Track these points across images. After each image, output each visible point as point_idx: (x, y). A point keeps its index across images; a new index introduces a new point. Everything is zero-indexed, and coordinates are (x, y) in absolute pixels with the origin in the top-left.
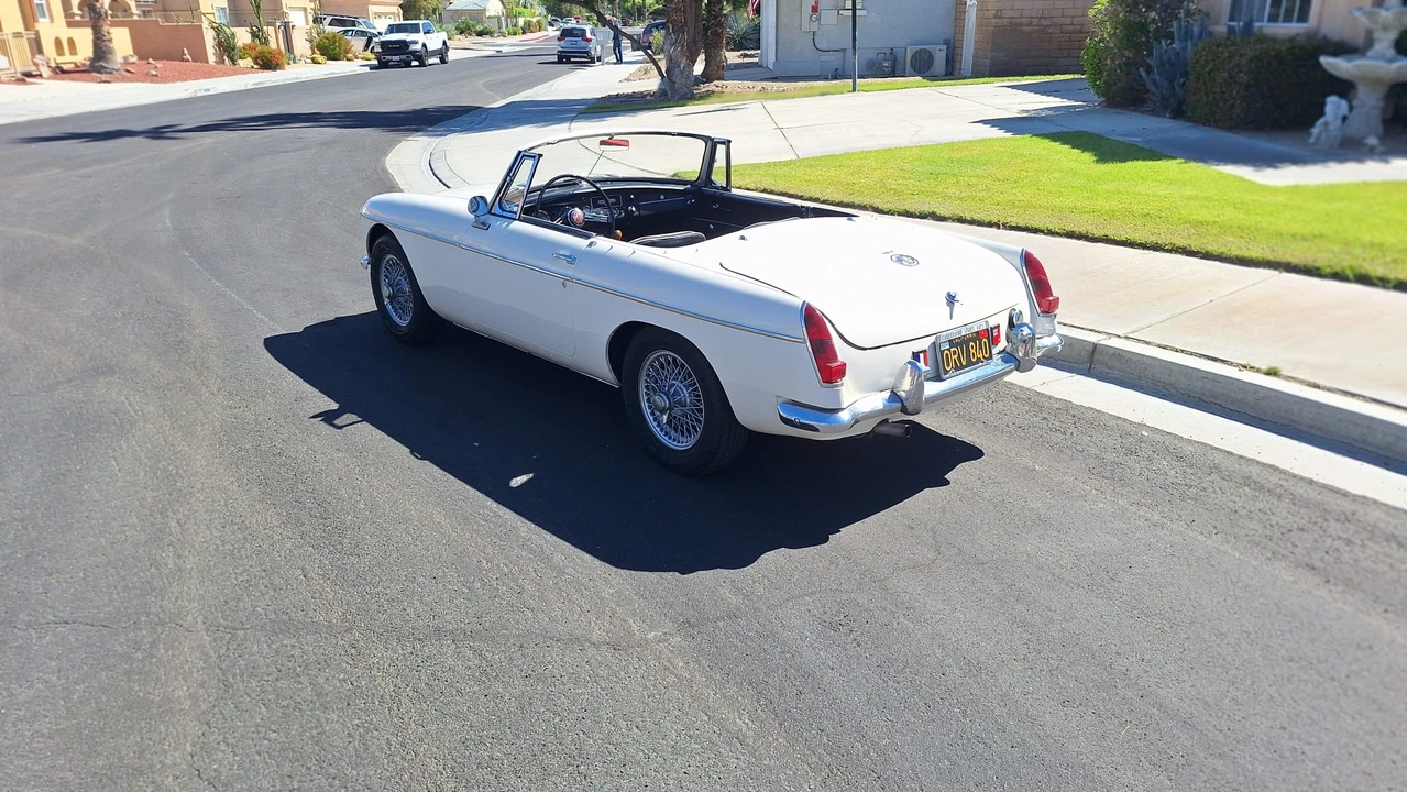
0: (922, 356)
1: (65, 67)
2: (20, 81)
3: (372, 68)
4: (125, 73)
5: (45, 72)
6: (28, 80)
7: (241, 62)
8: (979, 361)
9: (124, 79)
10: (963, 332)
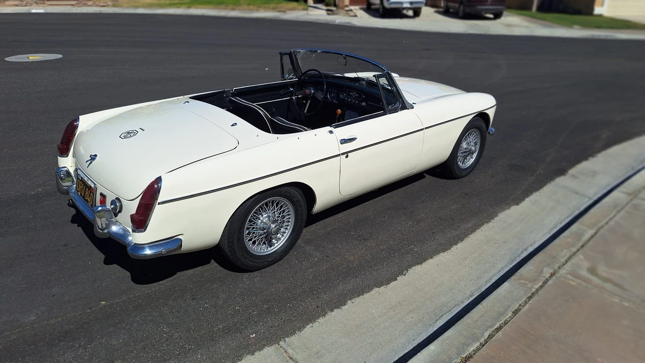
8: (87, 201)
10: (86, 179)
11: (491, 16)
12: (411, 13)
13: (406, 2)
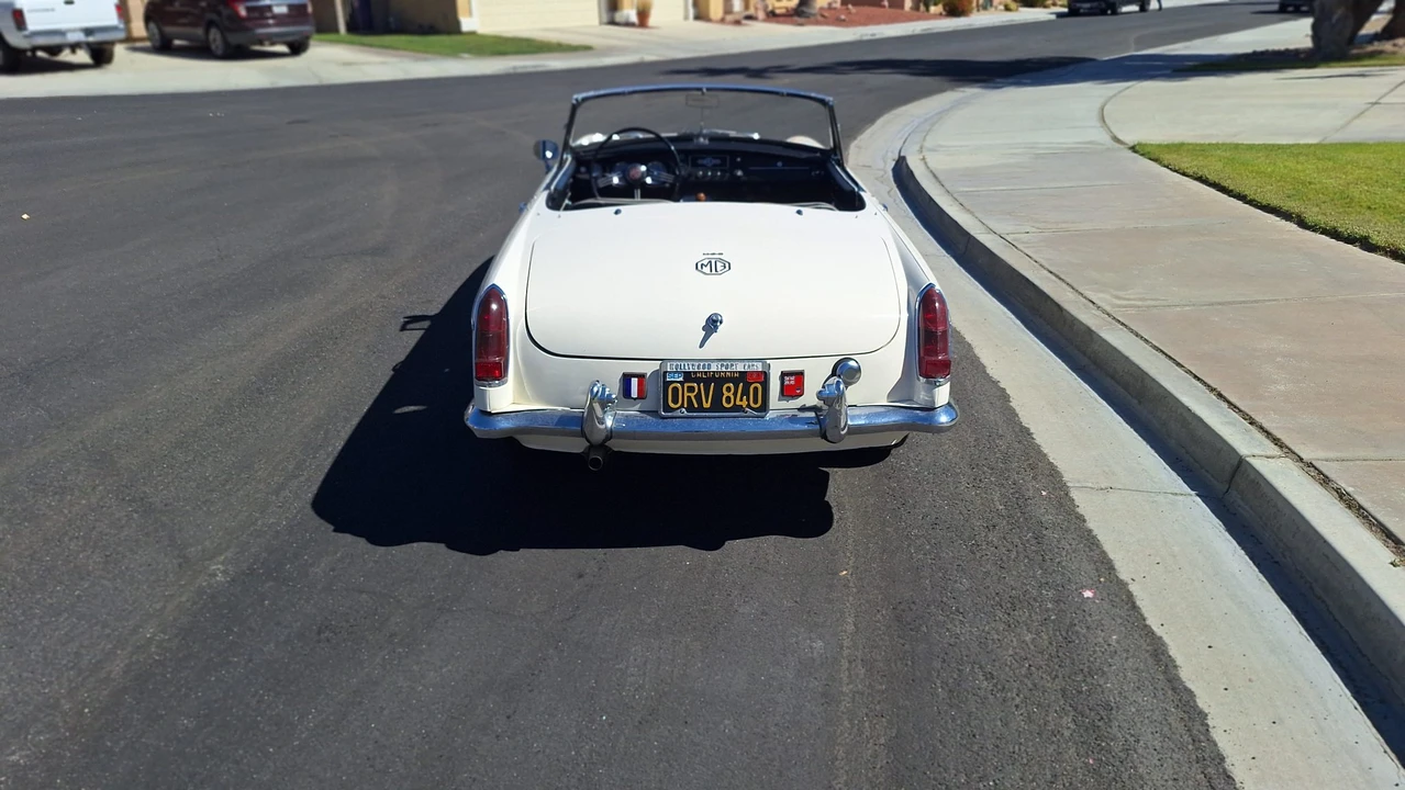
0: (634, 381)
1: (778, 11)
2: (737, 23)
3: (1060, 15)
4: (820, 18)
5: (761, 15)
6: (744, 22)
7: (933, 9)
8: (737, 408)
9: (817, 23)
10: (714, 368)
11: (282, 48)
12: (83, 57)
13: (74, 30)
